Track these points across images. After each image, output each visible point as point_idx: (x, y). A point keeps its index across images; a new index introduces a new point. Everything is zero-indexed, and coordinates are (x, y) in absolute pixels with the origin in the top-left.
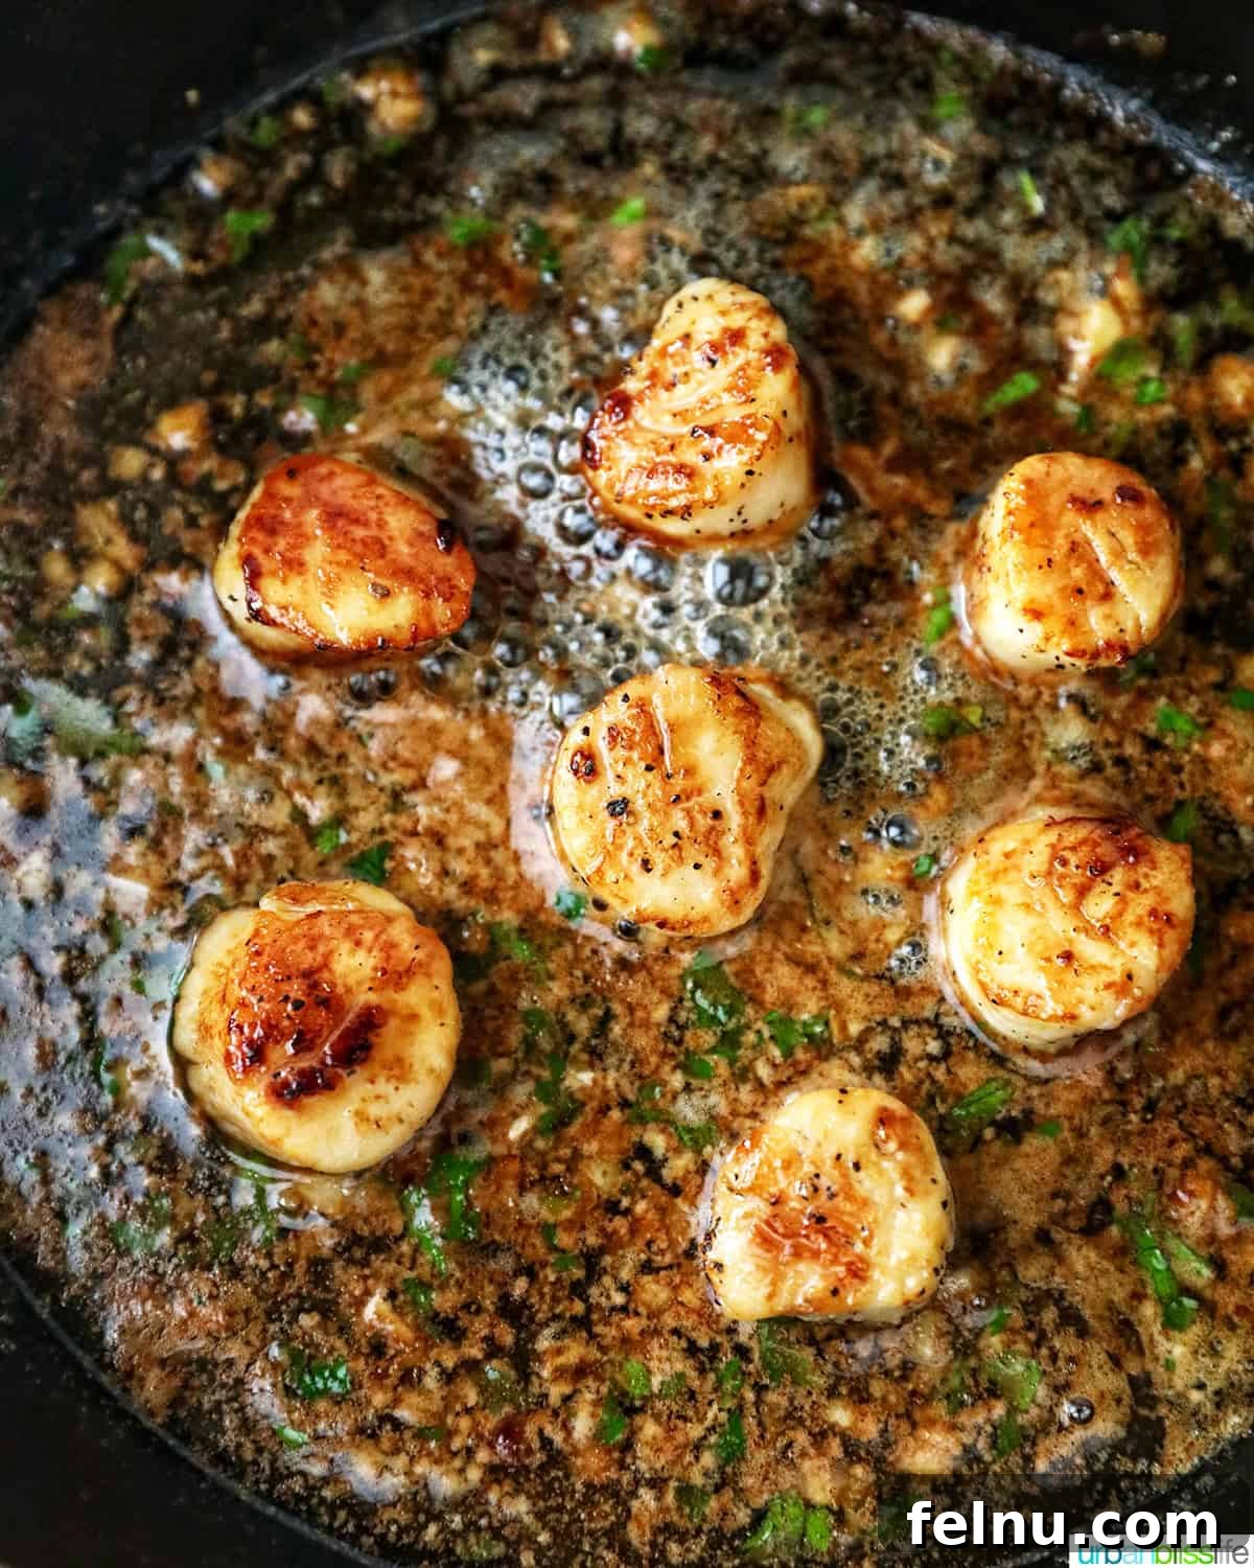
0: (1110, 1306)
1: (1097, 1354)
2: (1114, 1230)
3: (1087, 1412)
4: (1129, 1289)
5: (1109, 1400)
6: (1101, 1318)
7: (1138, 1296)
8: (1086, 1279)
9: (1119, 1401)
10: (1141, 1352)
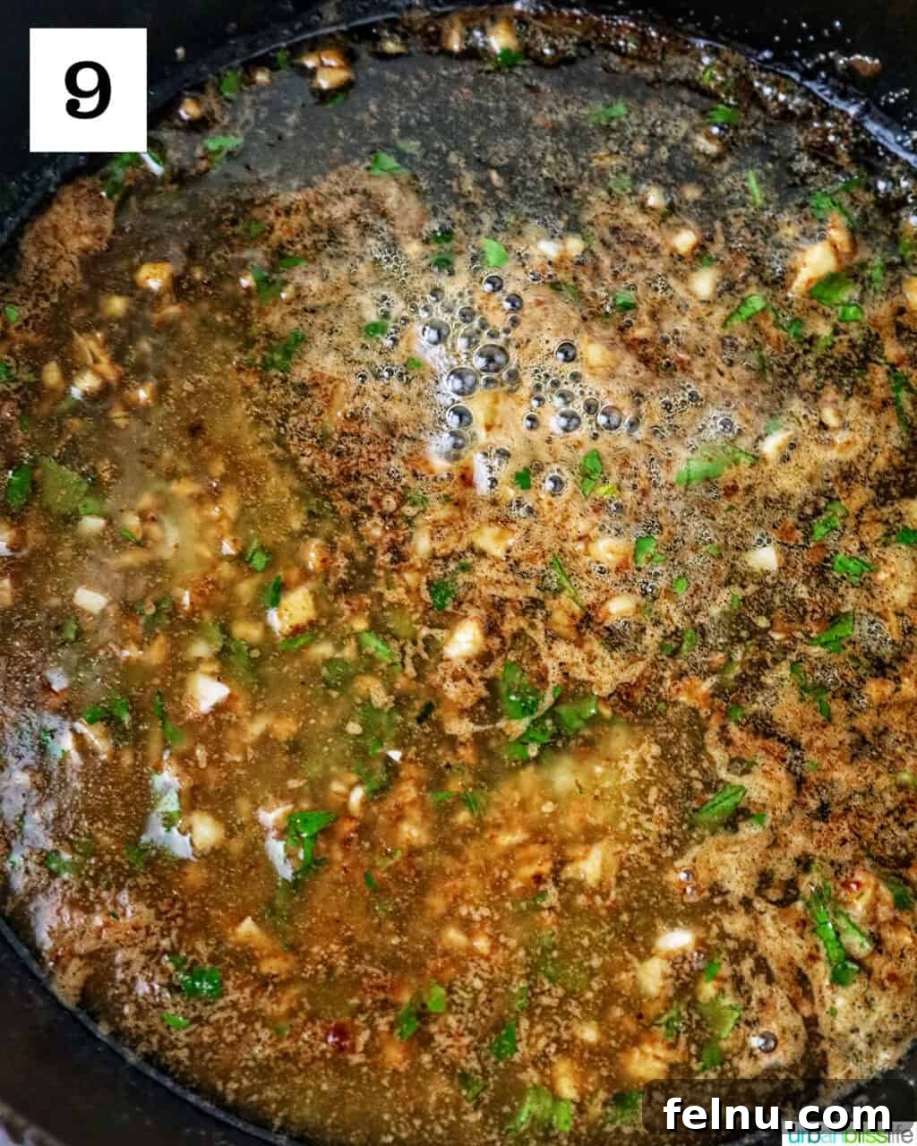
0: (791, 962)
1: (780, 998)
2: (799, 905)
3: (772, 1044)
4: (806, 951)
5: (789, 1036)
6: (782, 969)
7: (812, 958)
8: (775, 939)
9: (796, 1036)
10: (812, 1000)
